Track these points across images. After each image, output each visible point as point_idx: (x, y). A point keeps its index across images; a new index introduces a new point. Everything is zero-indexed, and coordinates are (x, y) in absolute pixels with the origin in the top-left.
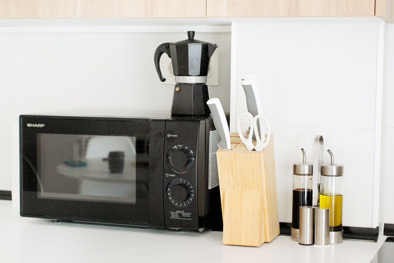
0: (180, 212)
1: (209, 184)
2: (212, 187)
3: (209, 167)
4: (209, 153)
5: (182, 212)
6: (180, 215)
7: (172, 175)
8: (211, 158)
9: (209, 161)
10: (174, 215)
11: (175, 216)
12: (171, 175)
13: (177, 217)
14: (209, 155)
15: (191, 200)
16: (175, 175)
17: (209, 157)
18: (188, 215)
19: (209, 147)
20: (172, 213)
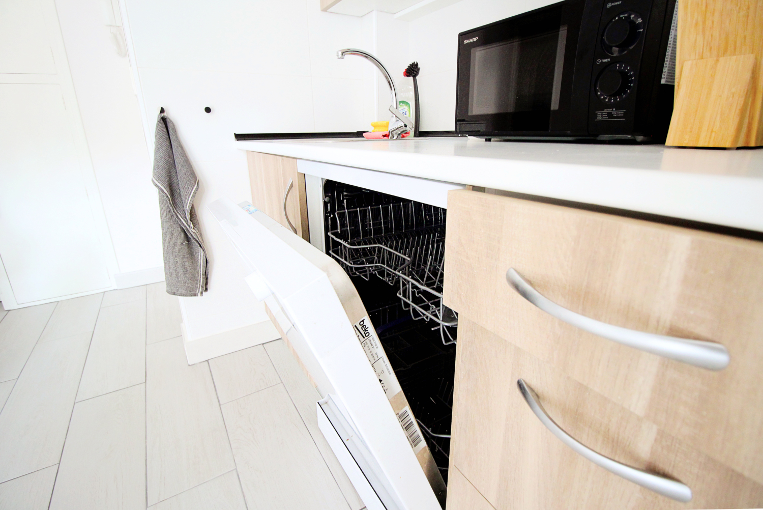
0: (609, 110)
1: (663, 76)
2: (666, 81)
3: (667, 51)
4: (671, 30)
5: (613, 110)
6: (610, 115)
7: (606, 60)
8: (673, 38)
9: (669, 42)
10: (601, 116)
11: (603, 117)
12: (604, 61)
13: (606, 119)
14: (671, 34)
15: (628, 91)
16: (609, 60)
17: (670, 37)
18: (621, 113)
19: (673, 22)
20: (599, 113)
